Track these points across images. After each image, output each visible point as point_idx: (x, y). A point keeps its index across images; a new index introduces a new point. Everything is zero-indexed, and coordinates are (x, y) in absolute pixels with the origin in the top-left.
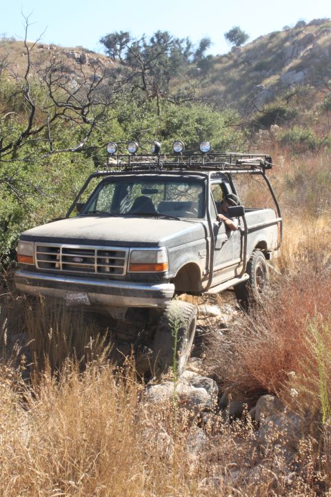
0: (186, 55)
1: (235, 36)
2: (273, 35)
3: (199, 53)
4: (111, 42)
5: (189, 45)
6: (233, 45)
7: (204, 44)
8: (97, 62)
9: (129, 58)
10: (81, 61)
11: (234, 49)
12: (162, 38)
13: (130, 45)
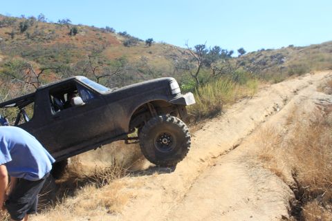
1: (241, 51)
2: (252, 53)
3: (229, 55)
4: (198, 47)
6: (239, 54)
7: (232, 52)
11: (239, 56)
12: (217, 48)
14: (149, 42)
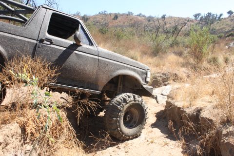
0: (216, 18)
1: (230, 13)
3: (219, 17)
4: (196, 16)
5: (217, 15)
6: (229, 15)
7: (221, 15)
8: (192, 21)
9: (200, 20)
10: (188, 21)
12: (209, 14)
13: (200, 16)
14: (164, 17)
